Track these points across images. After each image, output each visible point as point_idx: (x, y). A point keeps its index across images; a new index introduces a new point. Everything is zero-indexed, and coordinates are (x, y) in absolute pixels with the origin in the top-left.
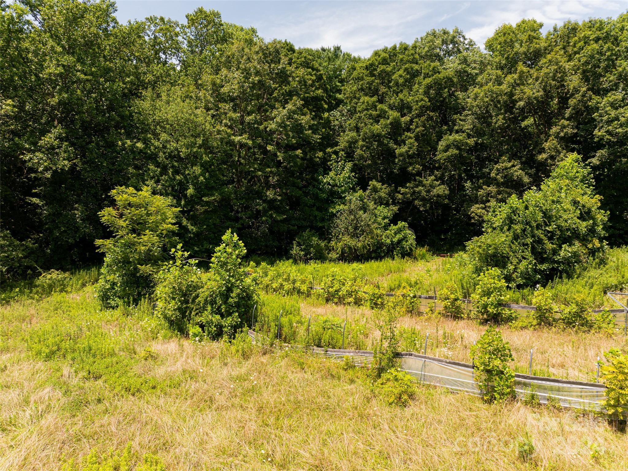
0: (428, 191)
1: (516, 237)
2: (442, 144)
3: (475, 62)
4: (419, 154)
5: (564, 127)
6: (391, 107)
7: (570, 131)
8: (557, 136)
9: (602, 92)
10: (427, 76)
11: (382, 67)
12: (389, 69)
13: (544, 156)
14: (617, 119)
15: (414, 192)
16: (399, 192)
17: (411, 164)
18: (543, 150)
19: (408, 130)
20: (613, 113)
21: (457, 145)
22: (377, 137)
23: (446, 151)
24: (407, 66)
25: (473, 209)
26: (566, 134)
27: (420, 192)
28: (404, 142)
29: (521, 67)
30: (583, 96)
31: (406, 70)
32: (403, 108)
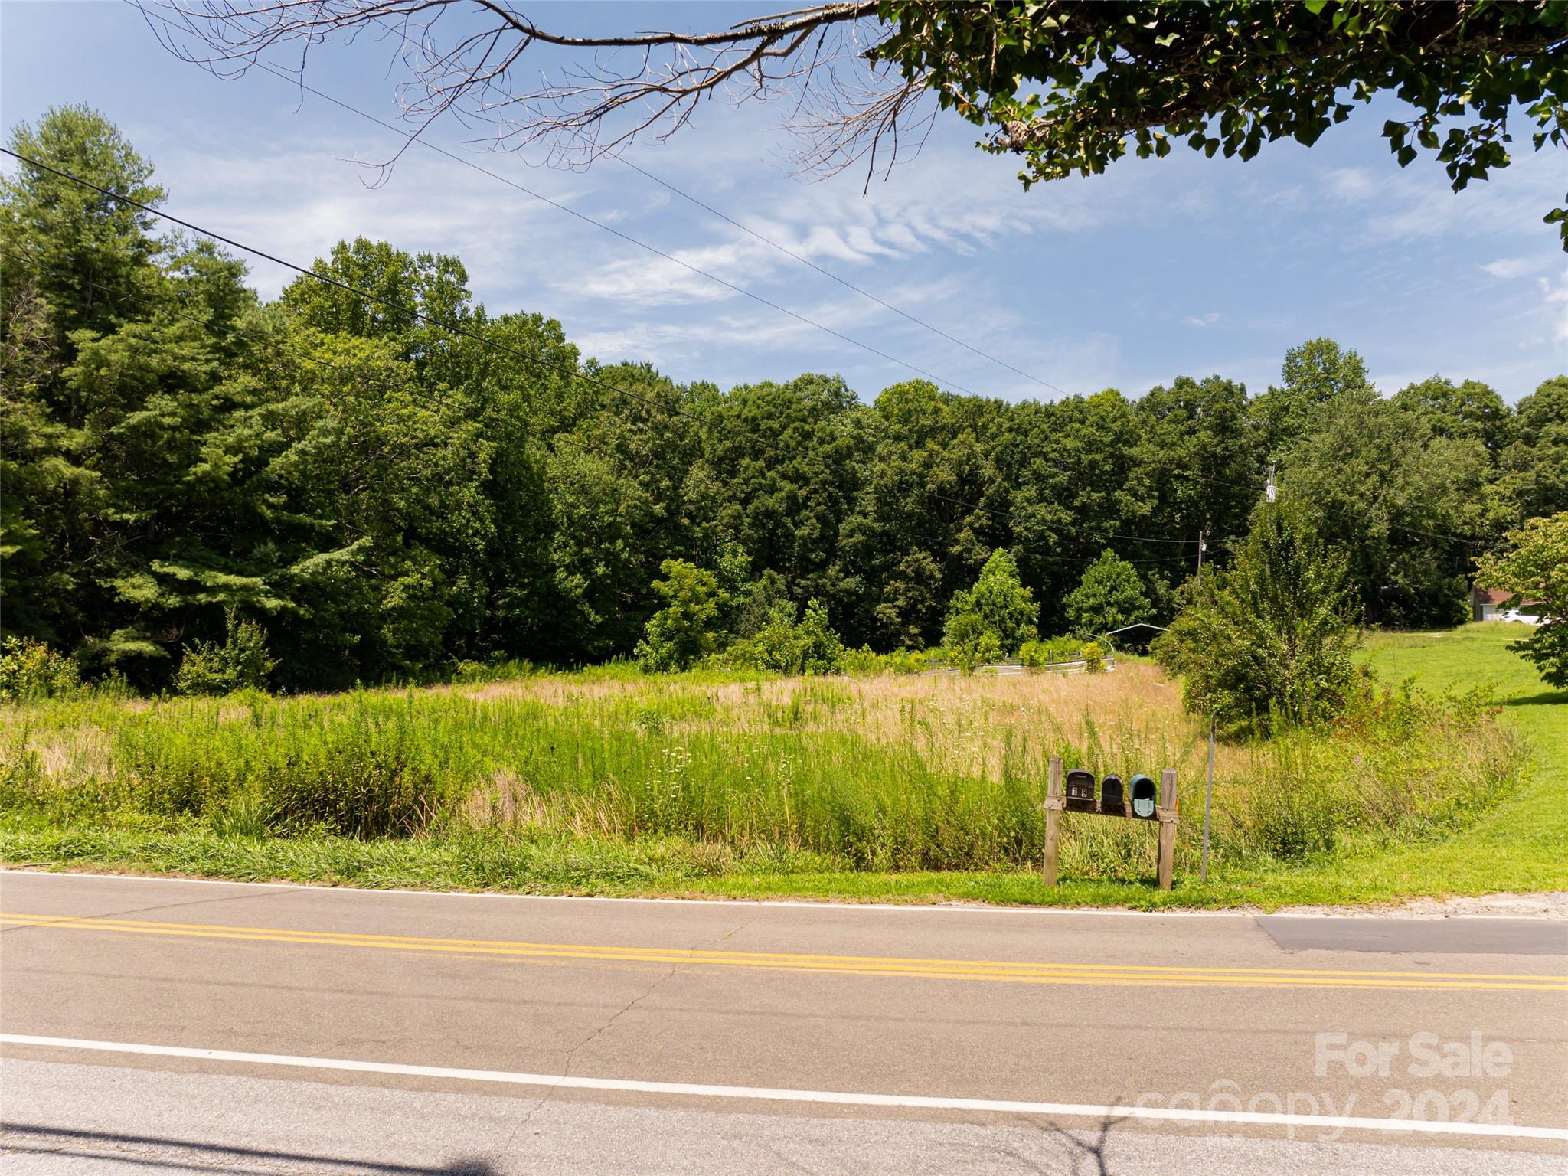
0: (833, 585)
1: (986, 616)
2: (843, 528)
3: (869, 426)
4: (822, 537)
5: (979, 518)
6: (784, 476)
7: (984, 521)
8: (971, 525)
9: (1019, 486)
10: (822, 442)
11: (770, 423)
12: (776, 426)
13: (958, 548)
14: (1033, 515)
15: (818, 585)
16: (798, 585)
17: (813, 551)
18: (957, 541)
19: (807, 507)
20: (1030, 509)
21: (861, 529)
22: (769, 514)
23: (851, 536)
24: (797, 424)
25: (879, 608)
26: (981, 525)
27: (824, 586)
28: (802, 523)
29: (930, 444)
30: (999, 486)
31: (796, 429)
32: (798, 478)
